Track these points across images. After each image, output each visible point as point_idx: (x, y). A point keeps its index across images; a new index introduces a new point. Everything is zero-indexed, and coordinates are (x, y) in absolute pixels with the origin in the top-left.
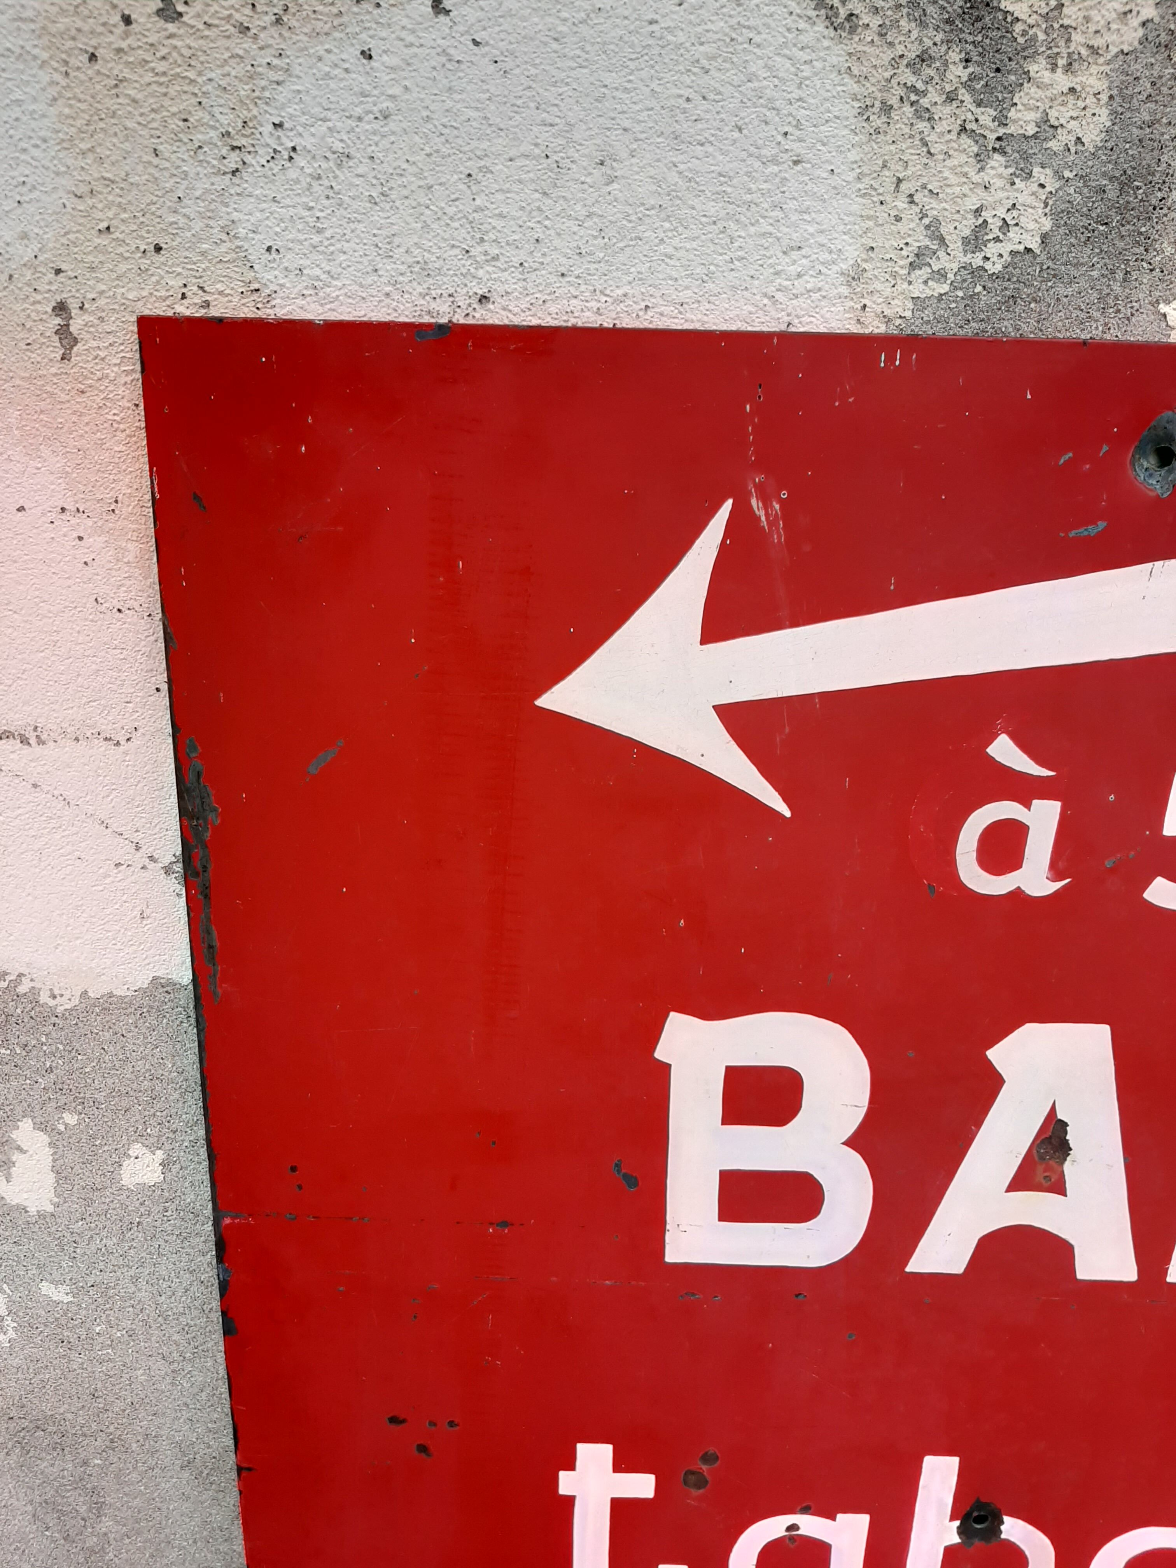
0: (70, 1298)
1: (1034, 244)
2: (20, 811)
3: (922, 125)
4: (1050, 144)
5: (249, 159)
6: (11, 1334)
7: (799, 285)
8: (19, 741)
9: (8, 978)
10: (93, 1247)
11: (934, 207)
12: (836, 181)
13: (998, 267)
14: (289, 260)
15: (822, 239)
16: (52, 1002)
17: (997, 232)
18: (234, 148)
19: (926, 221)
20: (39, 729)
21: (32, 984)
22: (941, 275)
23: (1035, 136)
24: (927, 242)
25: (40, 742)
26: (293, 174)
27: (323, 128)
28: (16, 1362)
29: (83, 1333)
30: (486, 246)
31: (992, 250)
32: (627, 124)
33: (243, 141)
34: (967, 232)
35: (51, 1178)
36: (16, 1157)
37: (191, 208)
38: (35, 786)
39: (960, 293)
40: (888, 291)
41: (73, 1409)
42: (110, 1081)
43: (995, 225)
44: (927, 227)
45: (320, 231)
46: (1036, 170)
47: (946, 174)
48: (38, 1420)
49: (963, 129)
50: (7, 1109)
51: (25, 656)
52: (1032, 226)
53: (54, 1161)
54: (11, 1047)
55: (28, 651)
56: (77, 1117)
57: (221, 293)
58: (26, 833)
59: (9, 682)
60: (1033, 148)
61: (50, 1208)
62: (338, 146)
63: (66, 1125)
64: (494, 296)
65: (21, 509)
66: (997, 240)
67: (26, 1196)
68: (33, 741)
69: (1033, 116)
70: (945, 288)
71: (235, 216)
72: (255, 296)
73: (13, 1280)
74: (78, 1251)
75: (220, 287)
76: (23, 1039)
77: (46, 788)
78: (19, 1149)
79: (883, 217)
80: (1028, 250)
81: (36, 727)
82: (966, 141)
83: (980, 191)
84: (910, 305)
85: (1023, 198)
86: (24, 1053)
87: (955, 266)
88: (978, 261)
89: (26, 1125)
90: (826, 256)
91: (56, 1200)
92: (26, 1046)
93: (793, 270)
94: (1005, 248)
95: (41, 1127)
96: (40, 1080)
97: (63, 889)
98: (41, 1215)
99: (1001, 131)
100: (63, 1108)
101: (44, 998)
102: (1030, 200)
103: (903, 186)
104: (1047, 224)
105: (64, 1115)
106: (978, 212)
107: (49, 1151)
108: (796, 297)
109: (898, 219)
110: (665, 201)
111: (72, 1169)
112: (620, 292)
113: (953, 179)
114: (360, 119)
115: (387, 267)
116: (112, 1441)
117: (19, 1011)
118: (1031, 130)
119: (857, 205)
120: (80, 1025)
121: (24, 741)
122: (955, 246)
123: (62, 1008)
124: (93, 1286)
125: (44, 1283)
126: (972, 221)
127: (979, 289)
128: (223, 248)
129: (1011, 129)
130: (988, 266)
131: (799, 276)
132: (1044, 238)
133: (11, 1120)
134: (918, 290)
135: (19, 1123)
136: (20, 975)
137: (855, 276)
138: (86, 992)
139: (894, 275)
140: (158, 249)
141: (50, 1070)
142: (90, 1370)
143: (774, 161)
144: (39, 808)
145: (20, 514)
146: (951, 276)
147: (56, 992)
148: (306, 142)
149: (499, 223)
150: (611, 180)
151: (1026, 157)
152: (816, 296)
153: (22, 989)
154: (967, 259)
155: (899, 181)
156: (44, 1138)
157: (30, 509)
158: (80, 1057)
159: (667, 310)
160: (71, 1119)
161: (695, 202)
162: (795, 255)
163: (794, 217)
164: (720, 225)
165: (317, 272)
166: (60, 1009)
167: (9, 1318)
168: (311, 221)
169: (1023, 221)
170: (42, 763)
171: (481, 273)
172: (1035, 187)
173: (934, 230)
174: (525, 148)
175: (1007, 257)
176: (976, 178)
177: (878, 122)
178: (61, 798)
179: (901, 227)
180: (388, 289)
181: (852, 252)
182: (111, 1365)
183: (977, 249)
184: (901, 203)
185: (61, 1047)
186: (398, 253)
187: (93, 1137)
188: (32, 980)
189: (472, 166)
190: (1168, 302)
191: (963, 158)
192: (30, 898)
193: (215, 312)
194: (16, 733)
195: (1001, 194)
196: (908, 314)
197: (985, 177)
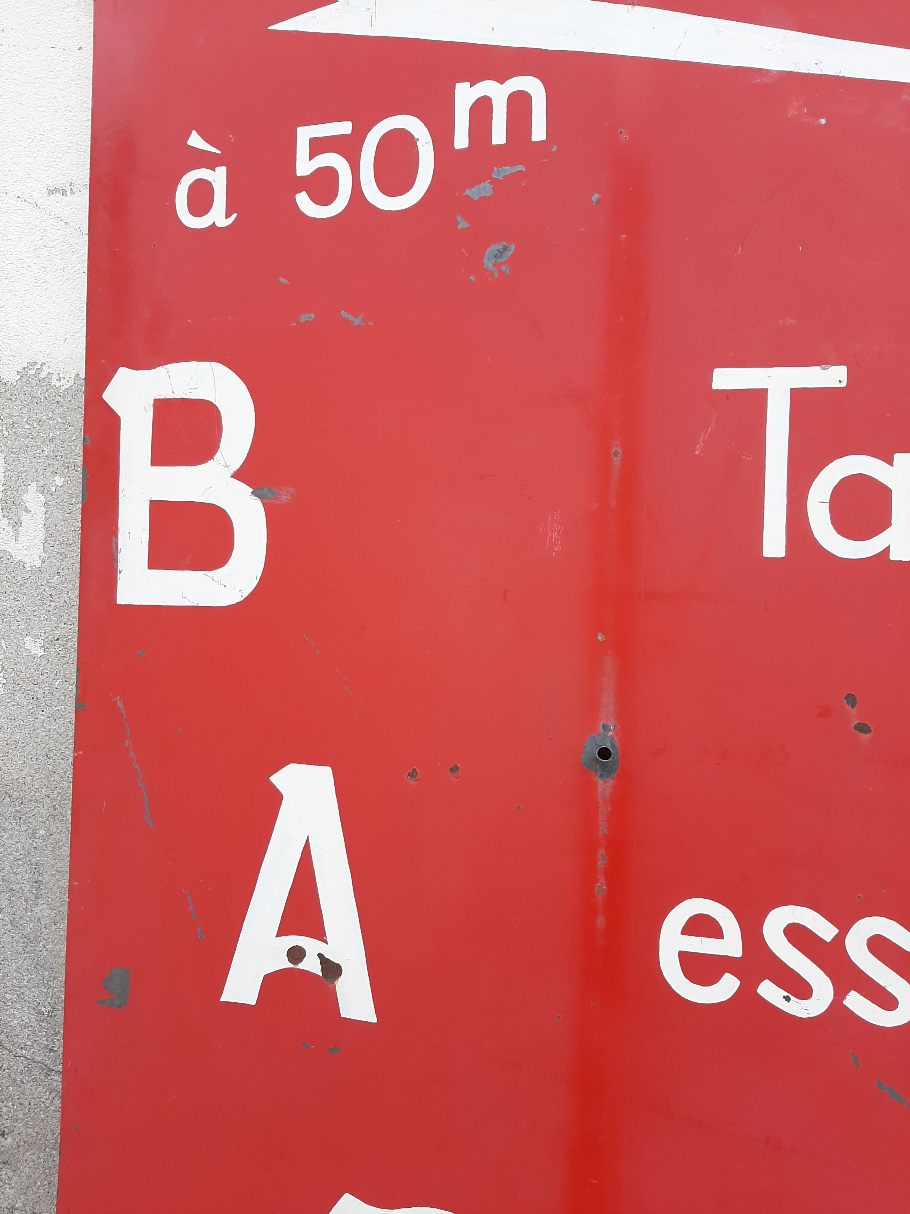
0: (41, 652)
2: (55, 243)
8: (61, 194)
9: (36, 367)
16: (58, 384)
20: (73, 185)
21: (49, 370)
25: (73, 193)
29: (46, 687)
35: (42, 535)
36: (24, 517)
38: (66, 223)
50: (23, 475)
51: (71, 137)
53: (46, 519)
54: (31, 423)
55: (73, 135)
56: (63, 479)
58: (58, 257)
59: (61, 156)
61: (38, 563)
63: (56, 486)
65: (80, 48)
67: (25, 552)
68: (68, 193)
73: (8, 636)
74: (52, 604)
76: (39, 416)
77: (71, 224)
78: (27, 511)
81: (71, 183)
86: (38, 428)
89: (33, 487)
91: (43, 555)
92: (40, 421)
95: (42, 490)
96: (45, 449)
97: (74, 296)
98: (33, 570)
100: (55, 472)
101: (54, 382)
105: (56, 478)
107: (43, 510)
111: (56, 526)
117: (39, 392)
120: (73, 402)
121: (64, 193)
123: (63, 388)
124: (58, 639)
125: (28, 638)
133: (25, 486)
135: (29, 487)
136: (43, 364)
141: (52, 440)
142: (47, 728)
144: (66, 238)
145: (79, 51)
147: (62, 375)
153: (43, 375)
156: (41, 499)
157: (84, 47)
158: (70, 428)
160: (59, 481)
166: (62, 390)
170: (71, 207)
178: (79, 230)
185: (59, 420)
188: (49, 367)
192: (54, 305)
194: (61, 189)
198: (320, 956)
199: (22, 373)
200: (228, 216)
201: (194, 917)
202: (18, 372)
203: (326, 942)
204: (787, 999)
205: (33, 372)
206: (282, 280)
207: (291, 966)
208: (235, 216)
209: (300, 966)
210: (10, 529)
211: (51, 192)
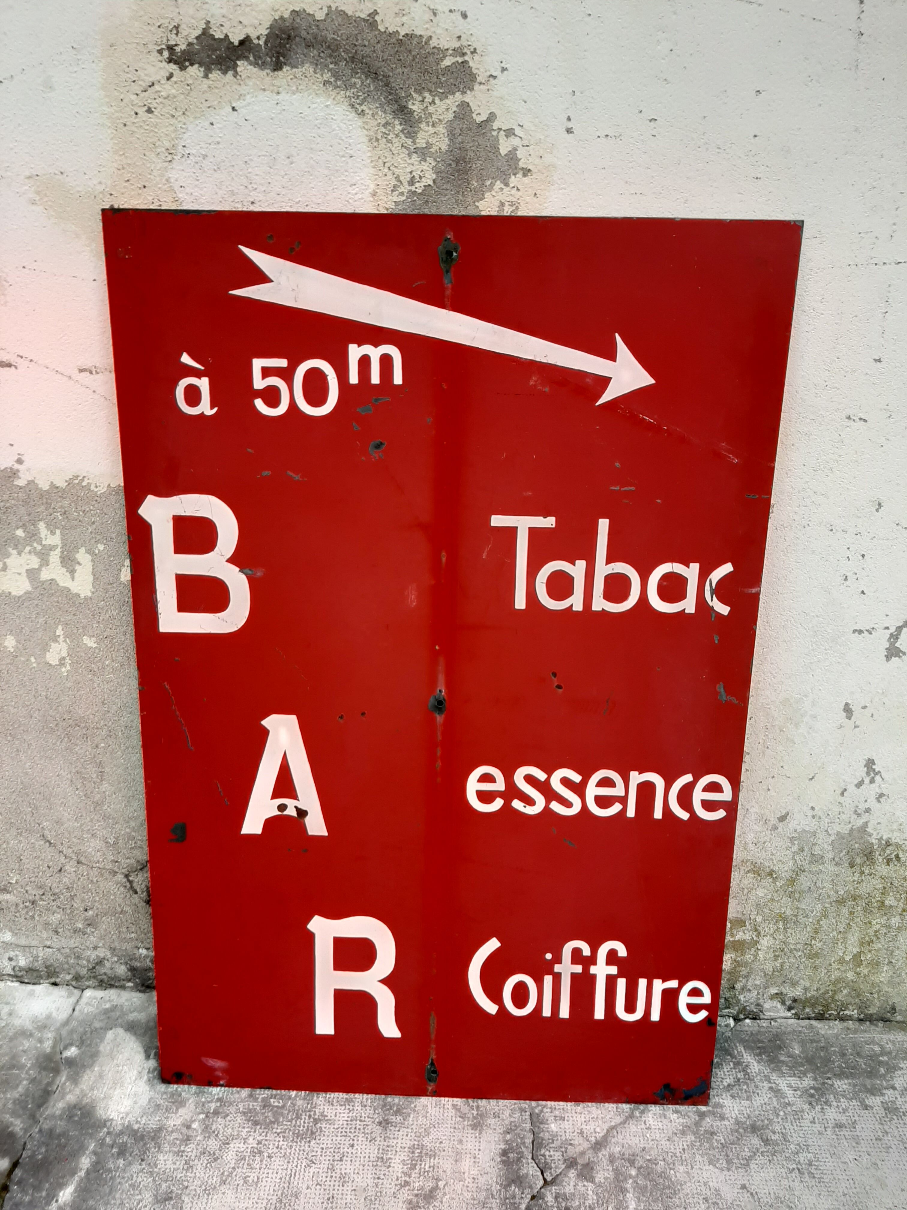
0: (95, 645)
1: (431, 183)
2: (87, 404)
3: (390, 145)
4: (431, 150)
5: (175, 157)
6: (68, 667)
7: (356, 197)
8: (89, 374)
9: (79, 478)
10: (108, 616)
11: (397, 171)
12: (364, 162)
13: (420, 191)
14: (188, 190)
15: (362, 182)
16: (96, 490)
17: (418, 179)
18: (170, 154)
19: (395, 176)
20: (96, 369)
21: (88, 481)
22: (402, 194)
23: (426, 147)
24: (396, 183)
25: (97, 373)
26: (189, 162)
27: (198, 147)
28: (69, 684)
29: (100, 664)
30: (253, 185)
31: (417, 185)
32: (295, 145)
33: (172, 151)
34: (408, 179)
35: (91, 578)
36: (77, 567)
37: (155, 173)
38: (94, 391)
39: (410, 200)
40: (386, 199)
41: (93, 712)
42: (118, 528)
43: (417, 177)
44: (396, 178)
45: (198, 180)
46: (428, 159)
47: (399, 160)
48: (77, 720)
49: (402, 146)
50: (75, 543)
52: (429, 177)
53: (93, 569)
54: (78, 512)
56: (103, 546)
57: (165, 202)
60: (426, 151)
61: (90, 594)
62: (204, 153)
63: (99, 550)
64: (256, 202)
65: (95, 280)
66: (418, 182)
67: (79, 588)
68: (94, 372)
69: (424, 141)
70: (404, 198)
71: (170, 176)
72: (177, 203)
73: (71, 636)
74: (100, 616)
75: (165, 199)
76: (83, 508)
77: (98, 392)
78: (79, 563)
79: (381, 175)
80: (429, 185)
81: (95, 367)
82: (404, 150)
83: (411, 166)
84: (393, 204)
85: (425, 168)
86: (83, 515)
87: (406, 191)
88: (413, 189)
89: (82, 550)
90: (364, 187)
91: (93, 590)
92: (84, 511)
93: (354, 192)
94: (422, 184)
95: (88, 552)
96: (89, 528)
98: (86, 598)
99: (415, 146)
100: (97, 542)
101: (93, 488)
102: (428, 169)
103: (386, 164)
104: (434, 176)
105: (98, 545)
106: (411, 172)
107: (91, 564)
108: (356, 201)
109: (386, 175)
110: (310, 170)
111: (100, 573)
112: (298, 200)
113: (402, 162)
114: (210, 144)
115: (220, 192)
116: (110, 731)
117: (82, 494)
118: (424, 145)
119: (372, 171)
120: (106, 500)
121: (91, 373)
122: (406, 184)
124: (106, 638)
125: (85, 637)
126: (409, 176)
127: (415, 198)
128: (166, 186)
129: (418, 145)
130: (417, 190)
131: (356, 194)
132: (434, 181)
133: (76, 549)
134: (396, 199)
135: (79, 550)
136: (84, 477)
137: (374, 194)
138: (109, 485)
139: (387, 194)
140: (145, 187)
141: (93, 523)
142: (102, 687)
143: (343, 156)
144: (95, 402)
145: (94, 282)
146: (405, 194)
147: (98, 485)
148: (193, 151)
149: (257, 177)
150: (292, 163)
151: (423, 154)
152: (363, 201)
153: (84, 484)
154: (410, 188)
155: (385, 163)
156: (89, 557)
157: (99, 280)
159: (313, 206)
160: (101, 547)
161: (320, 170)
162: (354, 187)
163: (352, 174)
164: (329, 177)
165: (197, 194)
166: (99, 493)
167: (68, 658)
168: (195, 177)
169: (426, 175)
170: (97, 383)
171: (251, 194)
172: (428, 164)
173: (397, 178)
174: (264, 153)
175: (423, 188)
176: (409, 161)
177: (375, 144)
178: (103, 397)
179: (387, 178)
180: (221, 199)
181: (372, 187)
182: (112, 684)
183: (413, 185)
184: (386, 170)
185: (98, 511)
186: (224, 187)
187: (110, 557)
188: (88, 479)
189: (246, 159)
190: (478, 201)
191: (404, 155)
193: (163, 208)
194: (88, 370)
195: (418, 167)
196: (393, 207)
197: (412, 161)
198: (296, 807)
199: (69, 482)
200: (212, 408)
201: (222, 794)
202: (66, 481)
203: (298, 800)
204: (525, 807)
205: (77, 481)
206: (249, 450)
207: (279, 813)
208: (216, 409)
209: (285, 813)
210: (68, 574)
211: (81, 371)
